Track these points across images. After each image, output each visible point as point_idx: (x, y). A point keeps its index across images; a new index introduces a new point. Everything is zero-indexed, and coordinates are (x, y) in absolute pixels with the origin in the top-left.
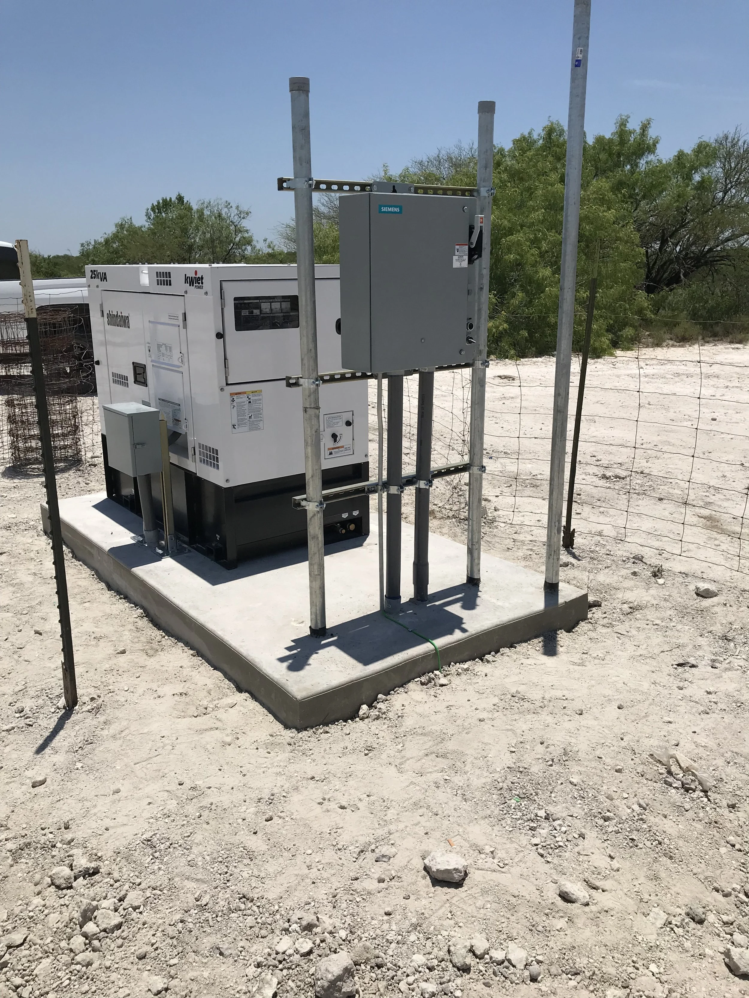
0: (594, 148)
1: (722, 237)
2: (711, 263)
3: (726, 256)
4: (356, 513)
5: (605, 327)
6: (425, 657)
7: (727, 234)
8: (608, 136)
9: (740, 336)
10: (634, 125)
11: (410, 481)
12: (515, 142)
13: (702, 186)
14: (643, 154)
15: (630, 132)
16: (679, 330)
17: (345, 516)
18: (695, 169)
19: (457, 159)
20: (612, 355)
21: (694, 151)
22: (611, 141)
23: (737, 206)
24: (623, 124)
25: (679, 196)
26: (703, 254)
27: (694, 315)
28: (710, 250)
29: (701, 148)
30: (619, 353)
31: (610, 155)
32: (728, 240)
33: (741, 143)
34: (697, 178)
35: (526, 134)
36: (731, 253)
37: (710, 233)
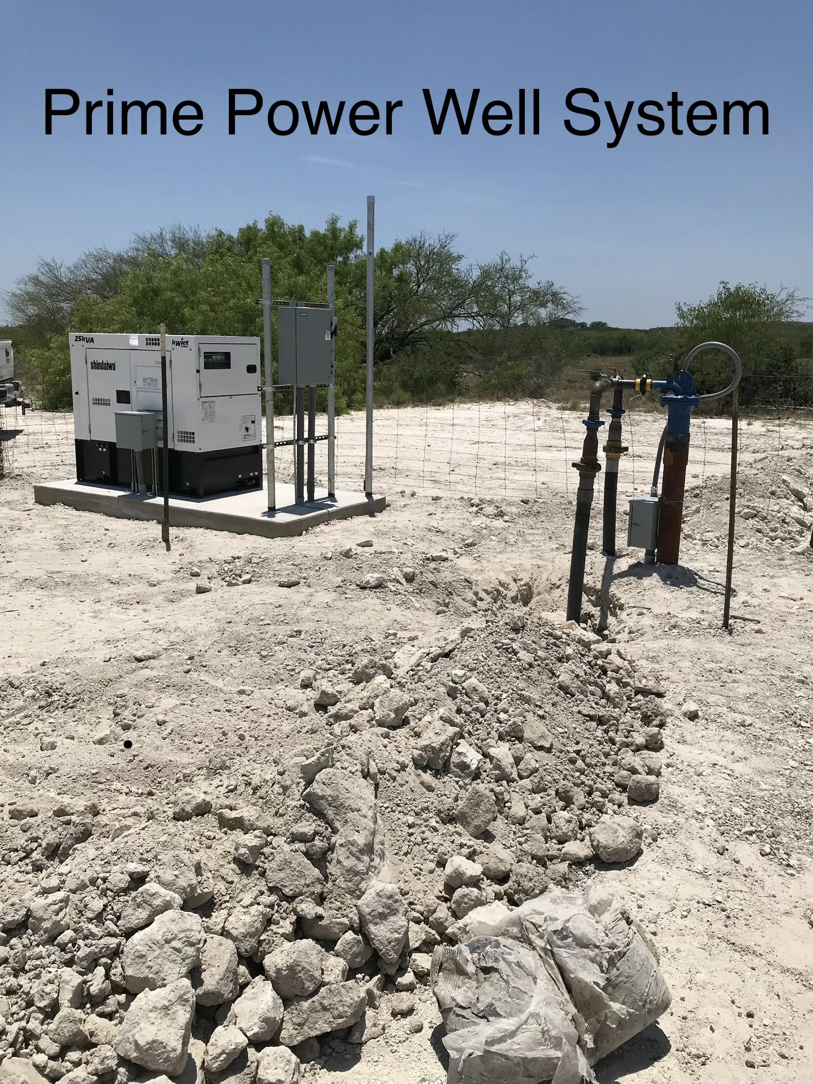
0: (311, 241)
1: (419, 322)
2: (413, 343)
3: (423, 338)
4: (256, 473)
5: (341, 391)
6: (325, 514)
7: (424, 320)
8: (322, 231)
9: (440, 401)
10: (343, 224)
11: (307, 440)
12: (241, 231)
13: (401, 279)
14: (352, 250)
15: (340, 230)
16: (394, 397)
17: (251, 474)
18: (394, 264)
19: (179, 238)
20: (348, 414)
21: (392, 250)
22: (325, 235)
23: (429, 297)
24: (334, 222)
25: (384, 287)
26: (406, 335)
27: (405, 386)
28: (412, 332)
29: (398, 247)
30: (353, 413)
31: (325, 247)
32: (425, 324)
33: (427, 245)
34: (396, 272)
35: (251, 224)
36: (428, 335)
37: (410, 318)
